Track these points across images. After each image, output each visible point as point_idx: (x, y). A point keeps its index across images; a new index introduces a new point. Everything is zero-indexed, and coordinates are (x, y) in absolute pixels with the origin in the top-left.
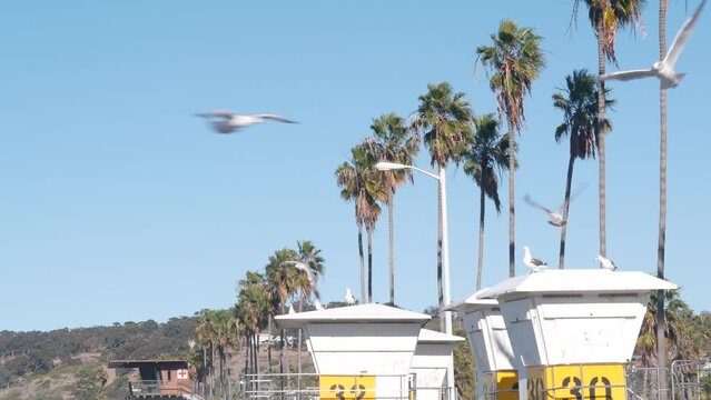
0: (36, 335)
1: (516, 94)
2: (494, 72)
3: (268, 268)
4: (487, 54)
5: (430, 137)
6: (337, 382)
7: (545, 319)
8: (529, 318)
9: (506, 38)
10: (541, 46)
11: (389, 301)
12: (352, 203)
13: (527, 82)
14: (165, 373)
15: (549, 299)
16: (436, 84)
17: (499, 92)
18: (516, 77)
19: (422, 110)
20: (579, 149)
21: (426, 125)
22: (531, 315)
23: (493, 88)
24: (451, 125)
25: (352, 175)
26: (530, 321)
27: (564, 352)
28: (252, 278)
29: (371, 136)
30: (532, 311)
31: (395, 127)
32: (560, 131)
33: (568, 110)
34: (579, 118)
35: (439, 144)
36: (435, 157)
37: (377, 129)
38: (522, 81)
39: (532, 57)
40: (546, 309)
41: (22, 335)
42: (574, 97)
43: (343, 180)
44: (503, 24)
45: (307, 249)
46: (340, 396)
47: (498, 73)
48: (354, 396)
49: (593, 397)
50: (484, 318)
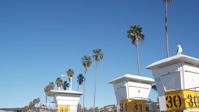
3: (33, 101)
5: (57, 84)
9: (70, 70)
12: (45, 93)
13: (72, 76)
16: (59, 77)
19: (57, 80)
20: (80, 83)
21: (57, 82)
24: (60, 82)
25: (46, 89)
28: (31, 102)
29: (49, 85)
31: (52, 83)
32: (78, 81)
33: (79, 78)
34: (80, 79)
35: (58, 84)
36: (58, 86)
37: (50, 84)
39: (73, 73)
43: (45, 90)
44: (69, 69)
45: (38, 99)
46: (62, 110)
47: (69, 75)
48: (66, 110)
49: (195, 102)
50: (127, 82)
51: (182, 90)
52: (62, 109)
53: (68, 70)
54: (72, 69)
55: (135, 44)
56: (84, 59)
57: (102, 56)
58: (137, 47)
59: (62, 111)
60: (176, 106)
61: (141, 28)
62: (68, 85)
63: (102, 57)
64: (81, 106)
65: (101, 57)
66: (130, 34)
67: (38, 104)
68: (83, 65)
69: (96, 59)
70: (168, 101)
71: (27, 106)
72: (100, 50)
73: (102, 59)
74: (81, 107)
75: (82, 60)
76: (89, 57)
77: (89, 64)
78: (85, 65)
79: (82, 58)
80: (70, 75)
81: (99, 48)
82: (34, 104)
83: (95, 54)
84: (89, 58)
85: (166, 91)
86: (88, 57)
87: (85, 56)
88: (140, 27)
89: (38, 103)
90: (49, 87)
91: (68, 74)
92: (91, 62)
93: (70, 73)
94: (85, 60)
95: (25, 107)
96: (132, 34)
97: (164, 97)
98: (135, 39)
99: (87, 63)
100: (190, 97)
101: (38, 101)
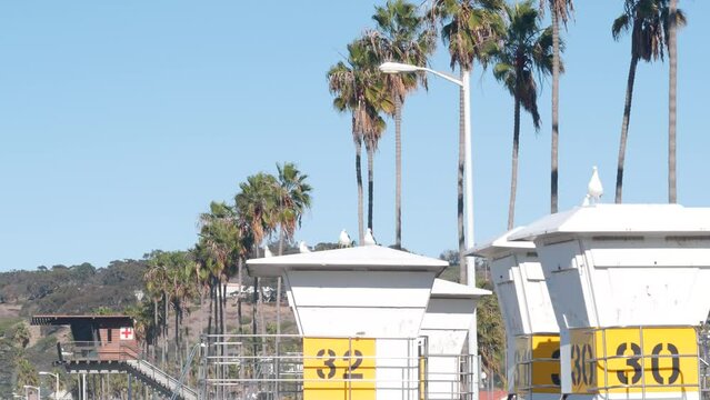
3: (239, 198)
5: (449, 31)
6: (327, 346)
7: (596, 268)
8: (574, 266)
11: (394, 243)
12: (348, 115)
15: (602, 243)
20: (643, 48)
21: (444, 15)
22: (577, 261)
24: (478, 14)
25: (349, 79)
26: (577, 270)
27: (619, 311)
28: (218, 211)
29: (373, 29)
30: (579, 257)
31: (405, 17)
34: (643, 9)
35: (461, 40)
37: (381, 20)
40: (597, 255)
43: (337, 85)
45: (289, 174)
46: (330, 364)
48: (347, 364)
49: (655, 369)
50: (517, 265)
51: (594, 330)
52: (327, 357)
59: (327, 371)
60: (585, 380)
70: (574, 361)
85: (568, 327)
97: (568, 348)
100: (628, 351)
101: (286, 202)
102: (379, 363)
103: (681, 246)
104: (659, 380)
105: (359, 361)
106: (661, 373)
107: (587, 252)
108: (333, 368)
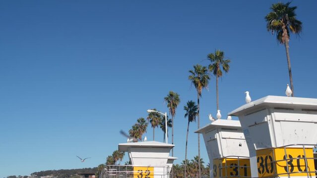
0: (68, 170)
1: (174, 108)
2: (168, 104)
3: (113, 155)
4: (167, 99)
6: (140, 169)
8: (266, 120)
9: (171, 95)
10: (179, 97)
13: (176, 105)
14: (90, 176)
15: (278, 110)
17: (169, 108)
18: (173, 105)
20: (191, 119)
21: (150, 118)
23: (168, 106)
24: (156, 118)
25: (133, 132)
26: (267, 122)
28: (109, 157)
29: (137, 123)
30: (268, 116)
31: (143, 121)
32: (186, 115)
33: (188, 111)
34: (191, 112)
35: (153, 122)
36: (152, 125)
37: (138, 121)
38: (175, 105)
39: (177, 100)
41: (65, 170)
42: (189, 107)
44: (170, 92)
46: (141, 174)
47: (169, 104)
48: (146, 174)
49: (299, 166)
50: (218, 133)
51: (274, 149)
52: (140, 172)
53: (169, 94)
54: (174, 92)
55: (282, 41)
56: (194, 71)
57: (227, 66)
58: (288, 47)
59: (140, 176)
60: (268, 171)
61: (295, 8)
62: (171, 123)
63: (226, 68)
64: (203, 162)
65: (224, 68)
66: (271, 23)
67: (121, 160)
68: (193, 85)
69: (215, 73)
70: (259, 163)
71: (102, 165)
72: (222, 54)
73: (226, 71)
74: (203, 164)
75: (191, 74)
76: (204, 68)
77: (204, 82)
78: (196, 85)
79: (191, 72)
80: (172, 105)
81: (219, 50)
82: (115, 161)
83: (213, 63)
84: (204, 71)
85: (256, 149)
86: (201, 69)
87: (195, 67)
88: (290, 6)
89: (121, 158)
90: (137, 128)
91: (169, 102)
92: (208, 78)
93: (172, 100)
94: (196, 75)
95: (100, 166)
96: (275, 23)
97: (255, 158)
98: (282, 32)
99: (200, 81)
100: (288, 158)
101: (121, 155)
102: (155, 174)
103: (308, 113)
104: (300, 170)
105: (149, 173)
106: (301, 168)
107: (272, 114)
108: (142, 175)
